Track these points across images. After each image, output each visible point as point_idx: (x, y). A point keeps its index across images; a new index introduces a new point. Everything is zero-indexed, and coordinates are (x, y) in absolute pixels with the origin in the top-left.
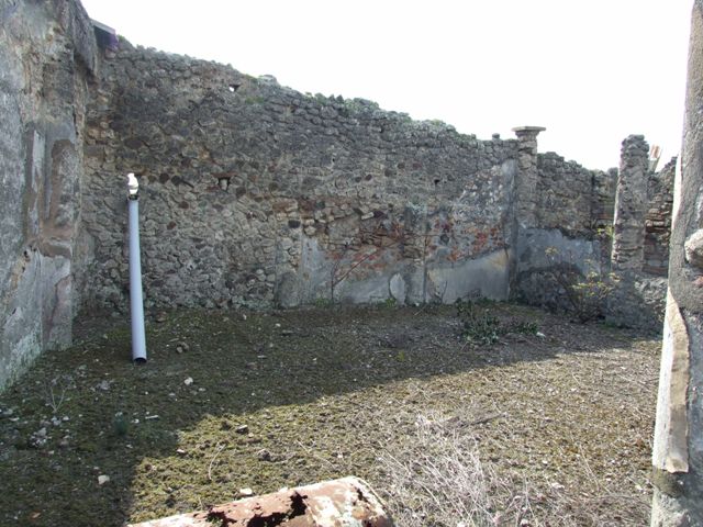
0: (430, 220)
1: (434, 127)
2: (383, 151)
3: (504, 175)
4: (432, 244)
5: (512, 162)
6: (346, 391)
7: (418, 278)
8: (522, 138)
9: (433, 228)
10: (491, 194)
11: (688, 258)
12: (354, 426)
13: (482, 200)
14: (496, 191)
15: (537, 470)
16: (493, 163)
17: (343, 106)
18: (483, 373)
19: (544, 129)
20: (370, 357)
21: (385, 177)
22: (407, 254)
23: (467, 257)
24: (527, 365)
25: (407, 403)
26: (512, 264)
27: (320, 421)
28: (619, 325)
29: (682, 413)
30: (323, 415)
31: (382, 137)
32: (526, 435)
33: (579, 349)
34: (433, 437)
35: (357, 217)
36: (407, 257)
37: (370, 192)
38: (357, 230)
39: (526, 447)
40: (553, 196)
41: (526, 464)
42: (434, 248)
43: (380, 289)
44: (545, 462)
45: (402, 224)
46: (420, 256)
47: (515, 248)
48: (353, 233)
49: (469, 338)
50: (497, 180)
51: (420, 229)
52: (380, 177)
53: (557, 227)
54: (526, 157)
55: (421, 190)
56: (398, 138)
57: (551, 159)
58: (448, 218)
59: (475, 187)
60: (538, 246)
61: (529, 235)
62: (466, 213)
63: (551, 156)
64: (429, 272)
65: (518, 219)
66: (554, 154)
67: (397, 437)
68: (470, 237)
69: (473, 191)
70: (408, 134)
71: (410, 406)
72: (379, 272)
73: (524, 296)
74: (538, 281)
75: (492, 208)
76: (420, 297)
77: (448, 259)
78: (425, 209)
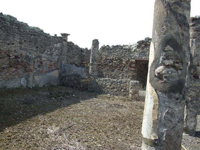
0: (35, 60)
1: (37, 30)
2: (18, 35)
3: (58, 47)
4: (35, 67)
5: (60, 43)
6: (15, 124)
7: (31, 79)
8: (63, 37)
9: (36, 62)
10: (54, 53)
11: (156, 75)
12: (24, 138)
13: (51, 54)
14: (56, 52)
15: (92, 141)
16: (55, 43)
17: (3, 17)
18: (62, 110)
19: (69, 35)
20: (21, 108)
21: (19, 44)
22: (27, 71)
23: (47, 72)
24: (73, 105)
25: (41, 125)
26: (60, 74)
27: (8, 139)
28: (92, 91)
29: (157, 121)
30: (9, 136)
31: (18, 30)
32: (84, 130)
33: (85, 99)
34: (56, 137)
35: (8, 58)
36: (27, 72)
37: (14, 49)
38: (8, 62)
39: (86, 134)
40: (71, 54)
41: (88, 140)
42: (36, 69)
43: (17, 83)
44: (93, 138)
45: (25, 60)
46: (31, 71)
47: (61, 69)
48: (6, 63)
49: (53, 98)
50: (56, 48)
51: (32, 62)
52: (17, 44)
53: (74, 63)
54: (64, 42)
55: (32, 50)
56: (24, 31)
57: (71, 44)
58: (41, 59)
59: (49, 50)
60: (68, 69)
61: (65, 66)
62: (46, 58)
63: (71, 43)
64: (34, 77)
65: (62, 61)
66: (72, 42)
67: (43, 140)
68: (47, 65)
69: (49, 51)
70: (28, 31)
71: (42, 126)
72: (17, 77)
73: (63, 84)
74: (68, 79)
75: (54, 57)
76: (31, 85)
77: (41, 73)
78: (33, 56)
